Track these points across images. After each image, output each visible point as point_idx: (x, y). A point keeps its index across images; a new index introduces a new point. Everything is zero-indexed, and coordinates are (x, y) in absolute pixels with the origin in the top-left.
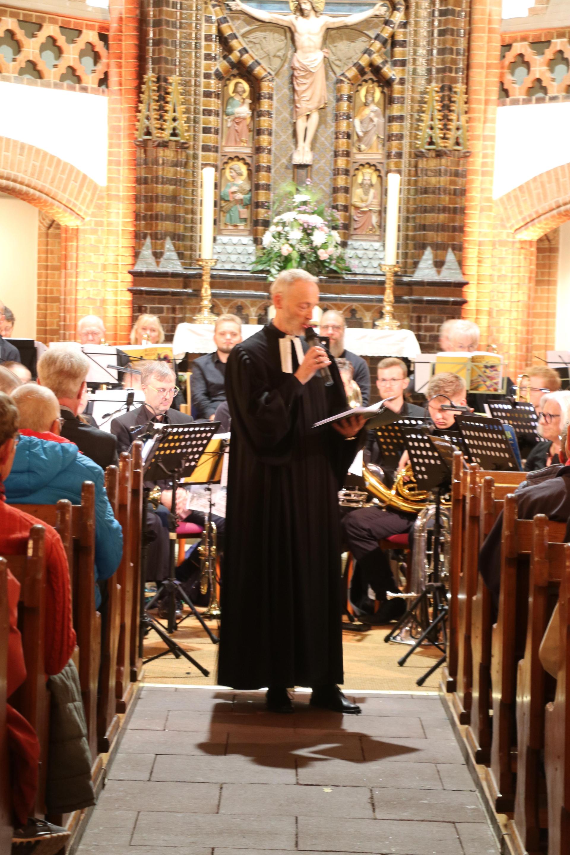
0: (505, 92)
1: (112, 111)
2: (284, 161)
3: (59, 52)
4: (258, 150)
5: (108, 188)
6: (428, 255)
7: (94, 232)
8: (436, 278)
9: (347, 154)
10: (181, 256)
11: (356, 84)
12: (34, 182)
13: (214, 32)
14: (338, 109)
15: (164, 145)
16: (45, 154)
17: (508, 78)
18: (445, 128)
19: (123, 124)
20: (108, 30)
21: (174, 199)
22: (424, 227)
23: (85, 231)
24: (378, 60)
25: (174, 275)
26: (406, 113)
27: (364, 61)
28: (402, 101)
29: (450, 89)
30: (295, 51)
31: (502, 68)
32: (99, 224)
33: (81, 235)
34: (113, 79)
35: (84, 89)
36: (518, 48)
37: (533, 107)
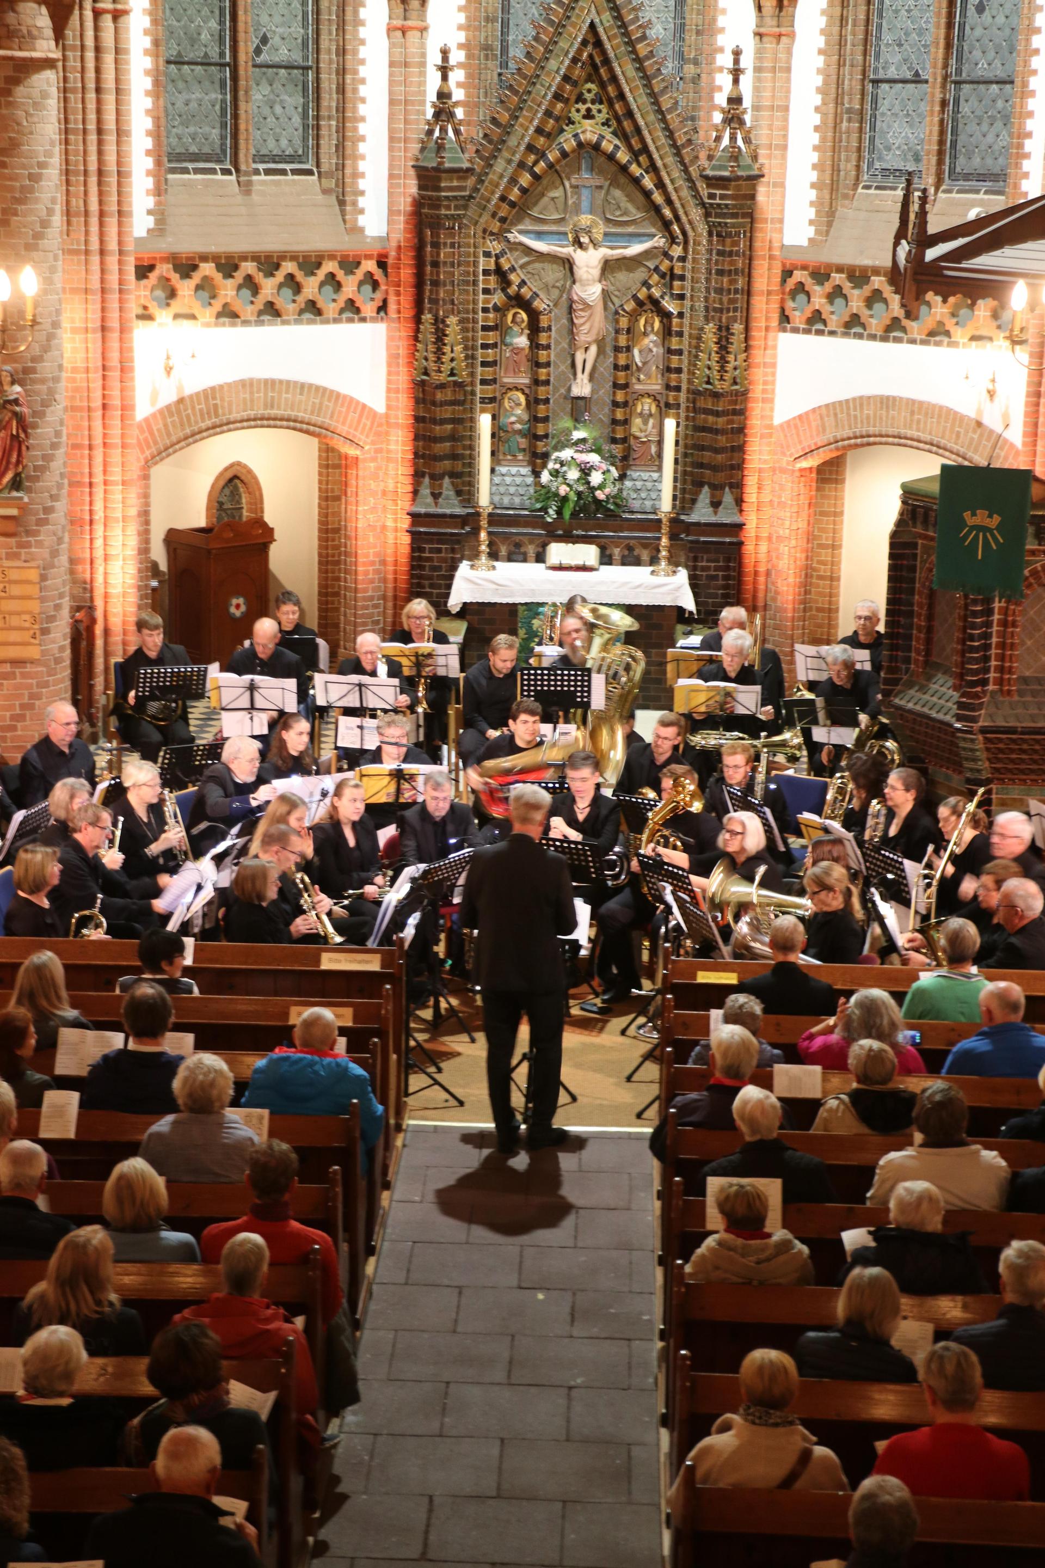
0: (785, 318)
1: (390, 338)
2: (563, 391)
3: (338, 286)
4: (536, 382)
5: (387, 415)
6: (705, 493)
7: (374, 459)
8: (713, 519)
9: (626, 386)
10: (459, 493)
11: (634, 316)
12: (314, 419)
13: (492, 267)
14: (616, 340)
15: (442, 386)
16: (325, 389)
17: (790, 304)
18: (722, 369)
19: (403, 352)
20: (386, 256)
21: (453, 437)
22: (701, 465)
23: (365, 460)
24: (656, 293)
25: (452, 516)
26: (685, 346)
27: (642, 295)
28: (680, 334)
29: (728, 329)
30: (574, 282)
31: (783, 293)
32: (379, 451)
33: (361, 465)
34: (392, 307)
35: (363, 320)
36: (799, 276)
37: (812, 339)
